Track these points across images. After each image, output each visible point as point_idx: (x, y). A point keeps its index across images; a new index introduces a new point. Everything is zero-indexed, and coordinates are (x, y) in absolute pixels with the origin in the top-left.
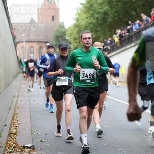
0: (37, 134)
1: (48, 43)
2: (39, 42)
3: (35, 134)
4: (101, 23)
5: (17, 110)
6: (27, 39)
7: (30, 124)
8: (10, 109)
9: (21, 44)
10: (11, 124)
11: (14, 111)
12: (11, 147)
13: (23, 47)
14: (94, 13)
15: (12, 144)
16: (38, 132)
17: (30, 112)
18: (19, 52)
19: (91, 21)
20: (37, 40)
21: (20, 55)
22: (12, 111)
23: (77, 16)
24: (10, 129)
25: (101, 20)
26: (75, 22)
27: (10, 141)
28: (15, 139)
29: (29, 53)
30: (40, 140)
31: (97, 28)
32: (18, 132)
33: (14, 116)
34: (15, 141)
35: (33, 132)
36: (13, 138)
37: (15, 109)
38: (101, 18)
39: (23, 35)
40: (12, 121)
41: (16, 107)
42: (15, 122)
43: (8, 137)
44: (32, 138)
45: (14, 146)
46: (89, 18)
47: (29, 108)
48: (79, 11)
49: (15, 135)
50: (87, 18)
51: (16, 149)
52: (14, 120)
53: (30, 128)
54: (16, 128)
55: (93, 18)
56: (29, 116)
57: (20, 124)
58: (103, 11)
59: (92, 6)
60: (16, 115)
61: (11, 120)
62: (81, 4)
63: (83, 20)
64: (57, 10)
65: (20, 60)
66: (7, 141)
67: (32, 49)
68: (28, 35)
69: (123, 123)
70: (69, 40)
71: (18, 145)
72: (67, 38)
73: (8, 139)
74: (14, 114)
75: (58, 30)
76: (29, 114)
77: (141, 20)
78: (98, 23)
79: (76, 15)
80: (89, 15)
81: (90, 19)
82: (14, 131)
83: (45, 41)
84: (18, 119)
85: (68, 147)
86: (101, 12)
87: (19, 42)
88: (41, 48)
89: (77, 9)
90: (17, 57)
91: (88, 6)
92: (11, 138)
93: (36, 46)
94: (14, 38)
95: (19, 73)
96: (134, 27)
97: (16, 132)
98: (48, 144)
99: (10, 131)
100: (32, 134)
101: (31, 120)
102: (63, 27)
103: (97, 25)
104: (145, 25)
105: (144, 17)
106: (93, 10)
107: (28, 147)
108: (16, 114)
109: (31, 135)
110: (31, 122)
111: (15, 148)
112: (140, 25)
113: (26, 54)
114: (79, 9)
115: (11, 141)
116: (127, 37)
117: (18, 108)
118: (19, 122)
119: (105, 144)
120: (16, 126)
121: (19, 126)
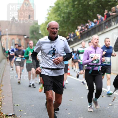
0: (18, 105)
1: (25, 35)
2: (18, 35)
3: (15, 105)
4: (67, 21)
5: (2, 87)
6: (9, 33)
7: (12, 98)
9: (5, 36)
13: (6, 39)
14: (61, 13)
18: (4, 43)
19: (59, 19)
20: (17, 34)
21: (4, 45)
25: (66, 19)
26: (46, 20)
29: (11, 44)
30: (19, 110)
31: (63, 24)
38: (66, 17)
39: (7, 30)
41: (1, 85)
44: (14, 109)
49: (0, 106)
50: (56, 17)
51: (1, 117)
53: (12, 101)
54: (1, 101)
55: (60, 17)
56: (11, 92)
58: (68, 11)
59: (59, 7)
65: (4, 49)
67: (13, 41)
68: (11, 29)
69: (82, 97)
70: (42, 34)
71: (2, 114)
72: (40, 32)
75: (33, 26)
76: (11, 90)
77: (97, 18)
78: (64, 21)
79: (47, 15)
80: (57, 15)
83: (23, 34)
86: (66, 12)
87: (3, 35)
88: (20, 39)
89: (48, 10)
90: (2, 47)
91: (56, 8)
93: (16, 39)
95: (3, 59)
98: (25, 113)
100: (13, 105)
101: (12, 95)
102: (37, 24)
103: (63, 22)
106: (60, 11)
107: (10, 116)
108: (1, 90)
109: (12, 107)
110: (12, 96)
113: (9, 44)
114: (49, 10)
116: (86, 31)
117: (2, 86)
118: (3, 96)
119: (69, 114)
120: (1, 99)
121: (3, 99)
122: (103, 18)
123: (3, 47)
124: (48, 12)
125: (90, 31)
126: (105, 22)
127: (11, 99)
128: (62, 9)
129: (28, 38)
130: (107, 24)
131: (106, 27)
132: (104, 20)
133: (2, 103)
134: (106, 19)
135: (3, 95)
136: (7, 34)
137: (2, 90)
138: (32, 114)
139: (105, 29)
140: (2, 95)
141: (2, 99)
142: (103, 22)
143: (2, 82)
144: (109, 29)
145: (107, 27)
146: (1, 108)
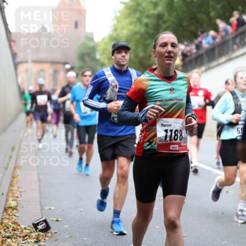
0: (50, 209)
2: (53, 63)
3: (46, 208)
5: (17, 170)
6: (34, 57)
7: (39, 194)
8: (6, 169)
9: (25, 65)
10: (8, 193)
11: (14, 173)
12: (8, 228)
13: (27, 71)
14: (142, 16)
15: (10, 224)
16: (52, 206)
17: (39, 175)
18: (22, 78)
19: (137, 30)
20: (50, 59)
21: (22, 82)
22: (9, 172)
23: (115, 22)
25: (152, 28)
26: (111, 32)
27: (7, 220)
28: (15, 216)
30: (55, 219)
31: (146, 39)
32: (19, 206)
33: (12, 179)
34: (13, 220)
35: (43, 206)
36: (11, 214)
37: (14, 170)
39: (29, 51)
40: (9, 187)
42: (14, 189)
43: (3, 214)
44: (42, 215)
45: (13, 228)
47: (37, 167)
48: (118, 14)
49: (15, 211)
50: (131, 24)
51: (16, 232)
52: (12, 186)
53: (39, 200)
54: (17, 199)
56: (37, 180)
57: (22, 193)
58: (156, 12)
59: (139, 5)
60: (16, 179)
62: (121, 3)
63: (123, 29)
64: (82, 13)
66: (2, 219)
67: (42, 74)
70: (102, 60)
71: (19, 226)
72: (98, 56)
73: (3, 216)
74: (13, 177)
75: (84, 44)
76: (36, 178)
77: (216, 29)
78: (148, 33)
79: (113, 21)
81: (136, 26)
82: (13, 204)
83: (63, 60)
84: (19, 185)
85: (100, 230)
86: (153, 14)
87: (21, 62)
88: (56, 72)
90: (19, 87)
92: (9, 215)
93: (49, 69)
94: (14, 55)
95: (21, 111)
97: (17, 206)
98: (67, 225)
99: (6, 204)
100: (42, 209)
101: (40, 186)
102: (92, 39)
103: (146, 36)
105: (221, 25)
108: (16, 177)
109: (40, 211)
110: (40, 190)
111: (15, 230)
112: (214, 38)
116: (194, 56)
118: (21, 190)
119: (158, 227)
120: (16, 195)
121: (21, 196)
122: (229, 28)
123: (22, 87)
124: (116, 16)
125: (201, 56)
126: (233, 35)
127: (37, 195)
128: (144, 8)
129: (72, 68)
130: (238, 40)
131: (235, 47)
132: (232, 33)
133: (17, 203)
135: (21, 188)
136: (30, 59)
137: (18, 175)
138: (80, 226)
139: (233, 51)
140: (18, 187)
141: (19, 196)
142: (230, 37)
143: (19, 161)
144: (241, 51)
145: (239, 48)
146: (16, 214)
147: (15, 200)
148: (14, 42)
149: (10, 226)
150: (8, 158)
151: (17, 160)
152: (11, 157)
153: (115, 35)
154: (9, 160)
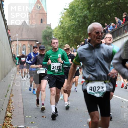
0: (29, 117)
1: (37, 41)
2: (30, 41)
3: (27, 117)
4: (82, 25)
5: (12, 97)
6: (20, 39)
7: (23, 109)
8: (6, 97)
9: (15, 42)
10: (7, 109)
11: (10, 98)
13: (16, 45)
14: (75, 17)
15: (8, 125)
17: (23, 99)
18: (14, 49)
19: (74, 23)
20: (28, 39)
21: (14, 51)
22: (7, 98)
23: (62, 19)
24: (6, 113)
25: (81, 23)
26: (60, 25)
28: (11, 121)
29: (22, 50)
30: (31, 122)
31: (78, 29)
33: (9, 102)
34: (10, 123)
35: (25, 116)
36: (8, 120)
37: (10, 96)
38: (81, 20)
39: (17, 35)
41: (11, 95)
42: (10, 107)
43: (4, 120)
44: (25, 120)
45: (10, 127)
46: (71, 20)
47: (22, 95)
48: (63, 15)
49: (10, 118)
50: (70, 21)
52: (9, 105)
53: (23, 112)
54: (11, 112)
55: (75, 21)
57: (14, 109)
58: (83, 15)
59: (74, 10)
60: (11, 102)
61: (7, 105)
62: (65, 9)
63: (66, 22)
64: (45, 15)
65: (14, 55)
66: (4, 123)
67: (24, 47)
68: (21, 35)
71: (13, 126)
72: (53, 37)
73: (4, 121)
74: (9, 101)
75: (46, 31)
76: (22, 101)
77: (115, 22)
78: (79, 25)
80: (72, 19)
81: (73, 21)
82: (9, 115)
83: (35, 40)
84: (13, 104)
87: (13, 41)
88: (31, 45)
89: (61, 13)
90: (12, 53)
91: (71, 11)
92: (7, 120)
93: (28, 44)
94: (9, 37)
96: (108, 28)
97: (11, 116)
98: (37, 125)
99: (6, 115)
101: (23, 105)
102: (50, 28)
104: (118, 26)
105: (117, 20)
106: (74, 14)
109: (23, 118)
110: (23, 107)
113: (19, 51)
114: (63, 13)
115: (7, 123)
117: (12, 96)
118: (14, 107)
119: (85, 126)
124: (62, 16)
129: (40, 43)
130: (126, 28)
131: (125, 31)
134: (125, 22)
137: (12, 100)
138: (44, 126)
139: (124, 33)
140: (12, 106)
142: (122, 26)
143: (12, 92)
146: (11, 120)
147: (11, 113)
148: (10, 30)
149: (8, 126)
150: (7, 91)
151: (11, 92)
152: (8, 90)
153: (62, 26)
154: (7, 92)
